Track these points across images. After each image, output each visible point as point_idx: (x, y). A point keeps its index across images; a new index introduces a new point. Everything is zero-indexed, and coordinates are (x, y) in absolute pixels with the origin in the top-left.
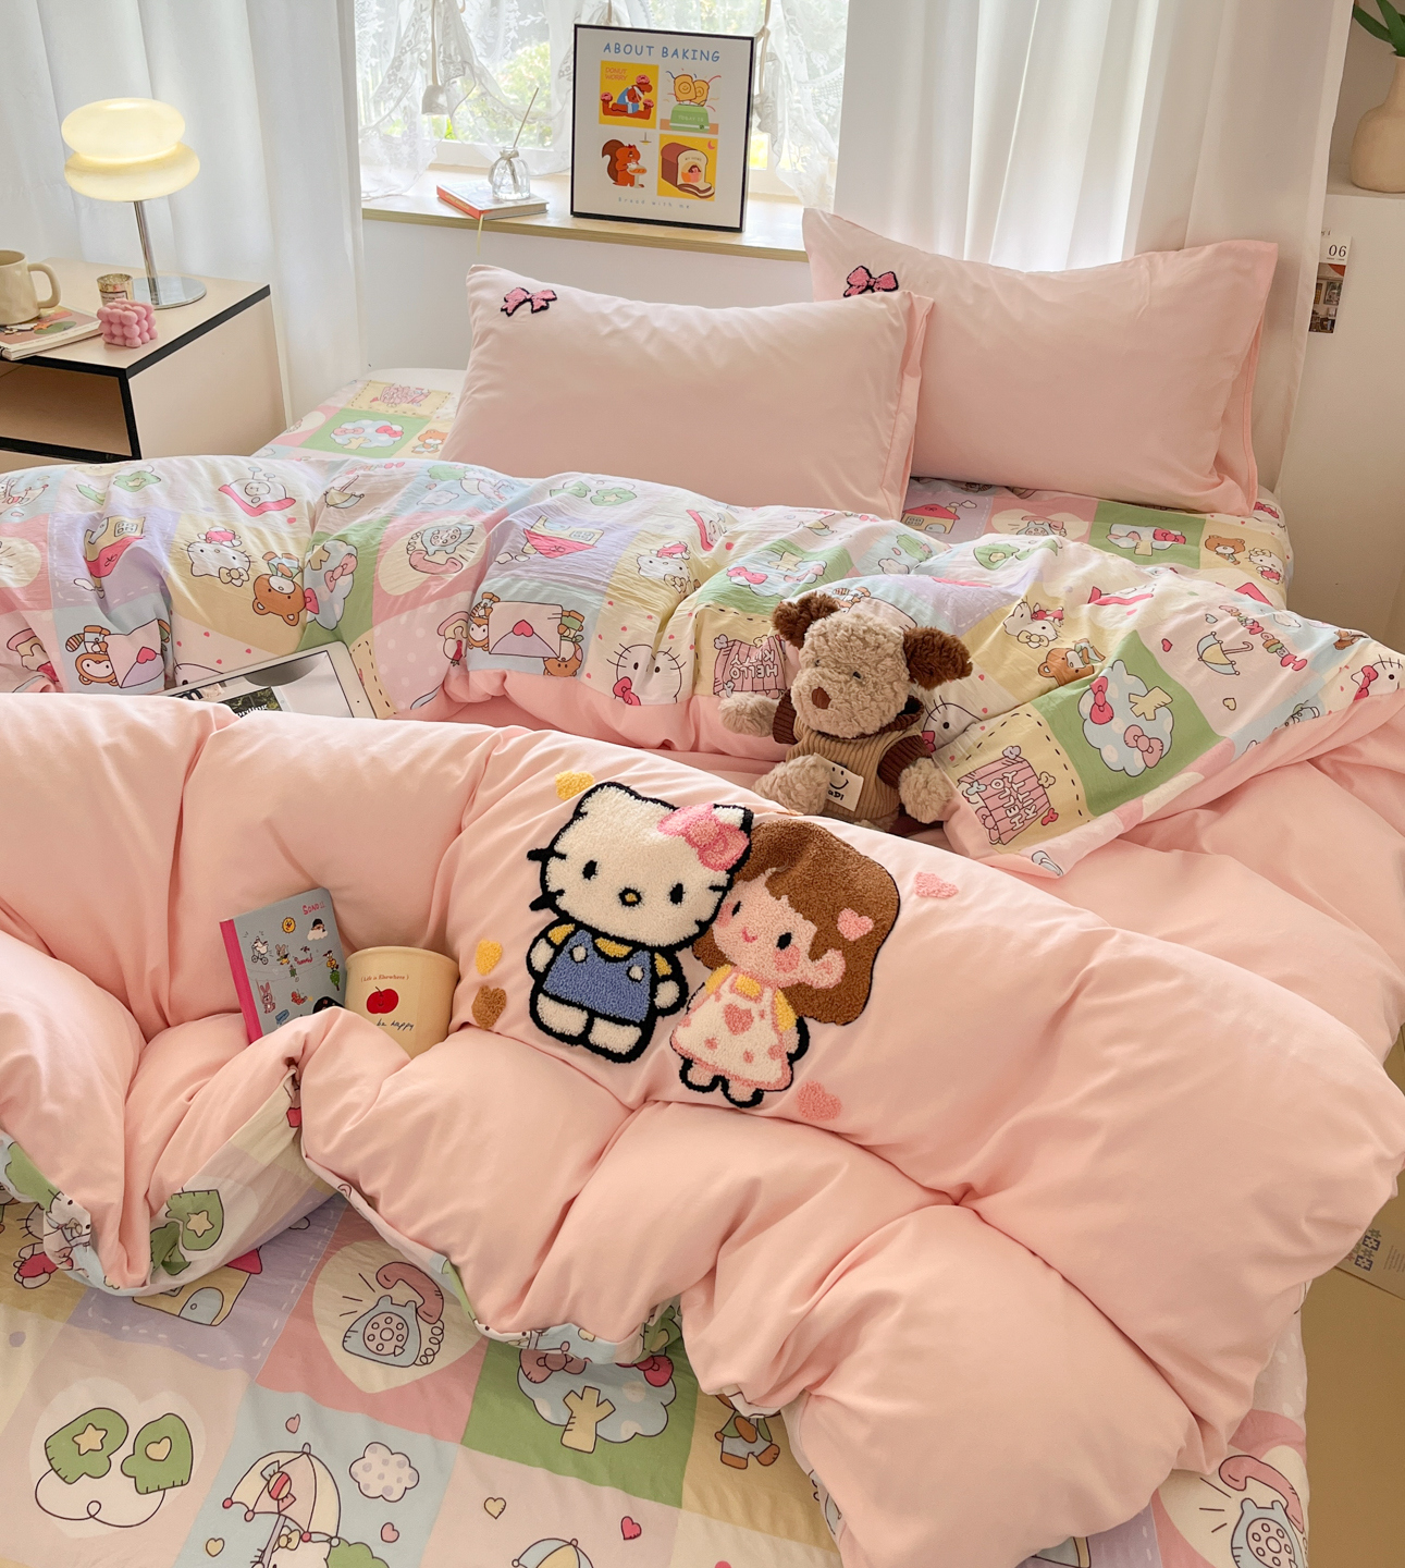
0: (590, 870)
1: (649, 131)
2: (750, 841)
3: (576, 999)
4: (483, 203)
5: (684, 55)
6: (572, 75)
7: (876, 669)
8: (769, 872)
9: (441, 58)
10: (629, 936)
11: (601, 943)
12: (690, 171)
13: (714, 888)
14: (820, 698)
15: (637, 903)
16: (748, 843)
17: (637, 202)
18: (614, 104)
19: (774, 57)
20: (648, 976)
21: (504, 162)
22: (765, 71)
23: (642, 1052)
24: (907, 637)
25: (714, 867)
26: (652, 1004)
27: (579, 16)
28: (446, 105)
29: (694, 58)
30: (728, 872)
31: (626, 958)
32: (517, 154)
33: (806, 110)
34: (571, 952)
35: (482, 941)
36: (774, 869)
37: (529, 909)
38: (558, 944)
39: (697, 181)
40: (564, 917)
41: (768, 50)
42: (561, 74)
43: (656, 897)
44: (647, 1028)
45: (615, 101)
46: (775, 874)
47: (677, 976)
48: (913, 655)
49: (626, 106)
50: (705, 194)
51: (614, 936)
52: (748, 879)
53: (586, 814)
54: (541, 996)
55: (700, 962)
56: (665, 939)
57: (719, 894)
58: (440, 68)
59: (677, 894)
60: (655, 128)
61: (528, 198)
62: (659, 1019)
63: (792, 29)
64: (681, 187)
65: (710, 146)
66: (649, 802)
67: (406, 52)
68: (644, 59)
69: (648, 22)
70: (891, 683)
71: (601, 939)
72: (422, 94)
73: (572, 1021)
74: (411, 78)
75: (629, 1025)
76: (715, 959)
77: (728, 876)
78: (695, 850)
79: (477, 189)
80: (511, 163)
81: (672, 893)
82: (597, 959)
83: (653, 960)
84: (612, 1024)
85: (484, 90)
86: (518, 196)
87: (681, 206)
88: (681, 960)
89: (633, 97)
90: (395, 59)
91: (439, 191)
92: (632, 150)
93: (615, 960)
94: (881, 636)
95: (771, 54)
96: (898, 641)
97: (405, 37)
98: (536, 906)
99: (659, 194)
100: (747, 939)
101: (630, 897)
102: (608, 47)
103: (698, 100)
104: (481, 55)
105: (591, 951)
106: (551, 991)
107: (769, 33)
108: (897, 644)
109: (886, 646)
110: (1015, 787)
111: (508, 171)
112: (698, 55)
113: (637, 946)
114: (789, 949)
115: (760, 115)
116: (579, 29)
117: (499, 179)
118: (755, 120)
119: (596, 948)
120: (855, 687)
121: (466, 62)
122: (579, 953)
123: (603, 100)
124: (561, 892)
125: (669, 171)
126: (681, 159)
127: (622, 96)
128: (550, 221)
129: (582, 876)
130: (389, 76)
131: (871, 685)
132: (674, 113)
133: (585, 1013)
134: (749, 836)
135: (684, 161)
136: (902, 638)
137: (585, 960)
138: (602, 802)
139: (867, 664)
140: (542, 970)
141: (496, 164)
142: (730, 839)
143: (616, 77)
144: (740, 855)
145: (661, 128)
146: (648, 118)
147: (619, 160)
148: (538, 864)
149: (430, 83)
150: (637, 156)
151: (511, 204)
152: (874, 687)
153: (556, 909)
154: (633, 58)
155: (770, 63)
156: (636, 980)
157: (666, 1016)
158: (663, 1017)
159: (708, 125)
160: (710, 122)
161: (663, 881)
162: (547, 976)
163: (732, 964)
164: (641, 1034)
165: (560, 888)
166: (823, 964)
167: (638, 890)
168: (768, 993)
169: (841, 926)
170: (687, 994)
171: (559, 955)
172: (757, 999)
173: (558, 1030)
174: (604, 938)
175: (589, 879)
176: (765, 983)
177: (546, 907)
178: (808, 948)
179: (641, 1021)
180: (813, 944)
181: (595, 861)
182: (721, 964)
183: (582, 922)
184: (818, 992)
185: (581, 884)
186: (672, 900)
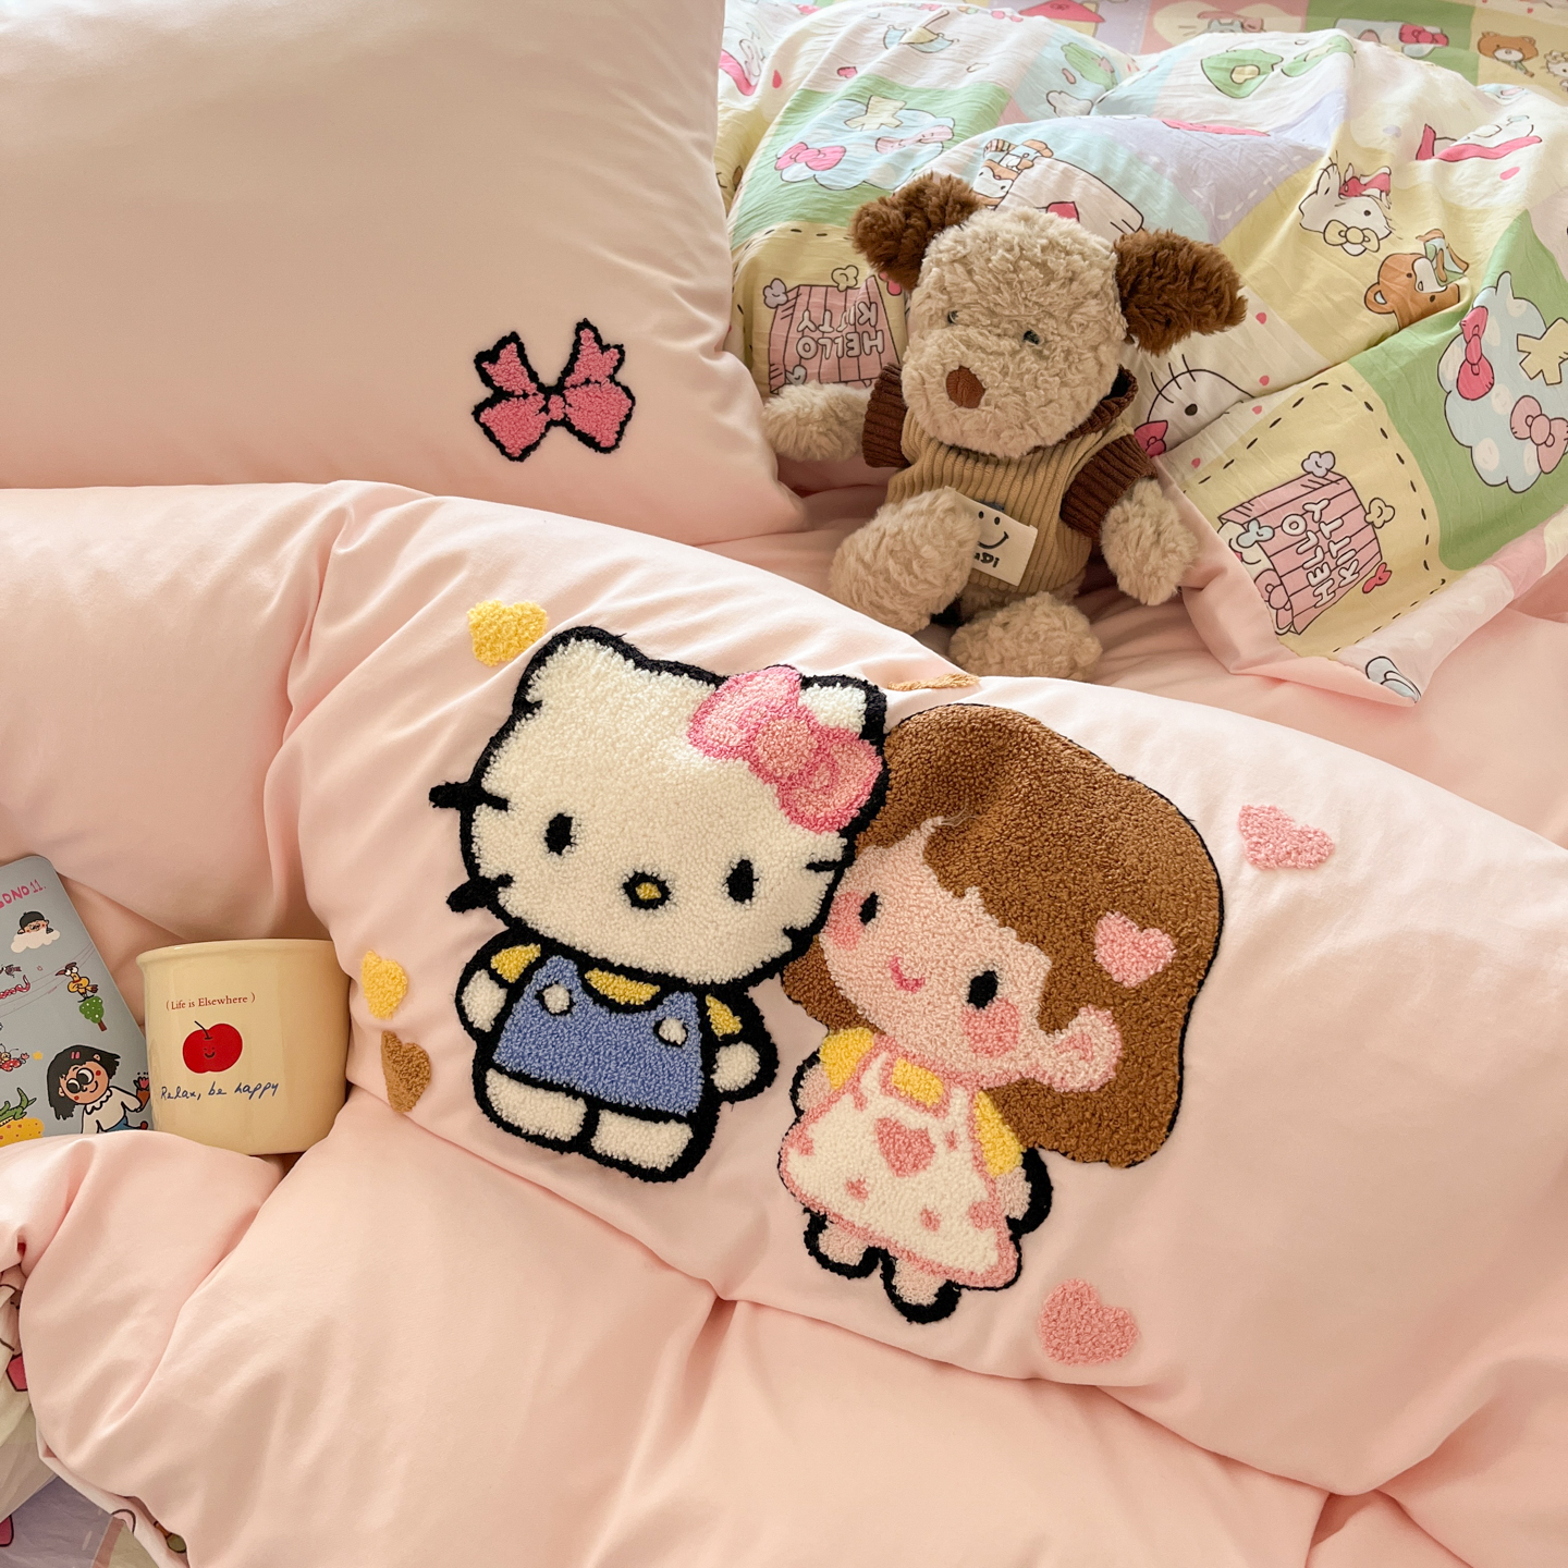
0: (559, 834)
2: (884, 764)
3: (559, 1078)
7: (1068, 322)
8: (929, 826)
10: (651, 965)
11: (598, 979)
13: (816, 867)
14: (965, 387)
15: (662, 901)
16: (880, 768)
20: (696, 1037)
24: (1123, 256)
25: (814, 825)
26: (709, 1086)
30: (844, 833)
31: (652, 1004)
34: (540, 997)
35: (368, 955)
36: (939, 820)
37: (447, 908)
38: (511, 981)
40: (518, 932)
43: (699, 889)
44: (703, 1124)
46: (940, 830)
47: (755, 1032)
48: (1134, 290)
51: (622, 966)
52: (885, 842)
53: (538, 704)
54: (492, 1074)
56: (724, 967)
57: (828, 876)
59: (741, 883)
66: (665, 674)
70: (1095, 349)
71: (596, 971)
73: (557, 1115)
75: (666, 1121)
76: (838, 1013)
77: (845, 841)
78: (771, 790)
81: (730, 881)
82: (594, 1009)
83: (702, 1010)
84: (633, 1119)
88: (758, 1003)
93: (629, 1009)
94: (1077, 257)
96: (1107, 263)
98: (461, 901)
100: (902, 982)
101: (647, 891)
105: (579, 996)
106: (510, 1065)
108: (1106, 270)
109: (1088, 275)
110: (1326, 530)
113: (668, 984)
114: (995, 1007)
119: (588, 989)
120: (1031, 362)
122: (557, 998)
124: (506, 880)
129: (544, 846)
131: (1059, 356)
133: (581, 1102)
134: (880, 752)
136: (1114, 255)
137: (569, 1010)
138: (570, 677)
139: (1051, 316)
140: (487, 1028)
142: (841, 760)
144: (866, 798)
152: (1066, 359)
153: (501, 913)
156: (674, 1044)
157: (737, 1103)
158: (732, 1103)
161: (710, 855)
162: (498, 1039)
163: (874, 1029)
164: (691, 1136)
165: (503, 871)
166: (1071, 1040)
167: (662, 877)
168: (959, 1098)
169: (1103, 955)
170: (776, 1064)
171: (517, 1001)
172: (939, 1110)
173: (533, 1130)
174: (602, 970)
175: (560, 853)
176: (952, 1078)
177: (482, 906)
178: (1036, 1006)
179: (690, 1112)
180: (1046, 997)
181: (568, 815)
182: (848, 1025)
183: (554, 940)
184: (1065, 1098)
185: (544, 865)
186: (730, 894)
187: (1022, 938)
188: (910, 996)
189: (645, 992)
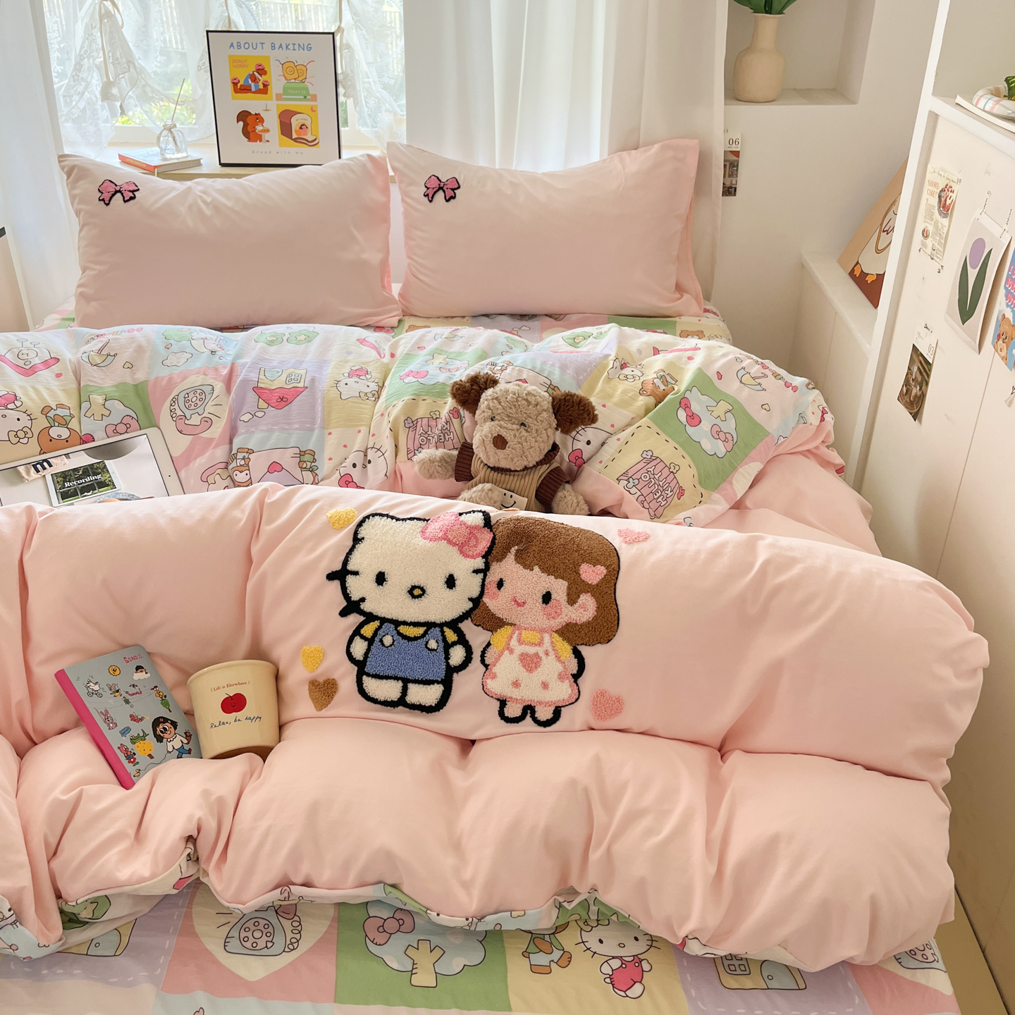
0: (381, 579)
1: (269, 102)
2: (494, 534)
3: (391, 673)
4: (155, 161)
5: (287, 47)
6: (209, 68)
7: (536, 420)
8: (513, 550)
9: (111, 60)
10: (422, 619)
11: (403, 629)
12: (301, 128)
13: (476, 572)
14: (500, 442)
15: (423, 595)
16: (492, 536)
17: (266, 153)
18: (241, 85)
19: (349, 47)
20: (442, 644)
21: (165, 132)
22: (344, 54)
23: (447, 702)
24: (554, 398)
25: (473, 556)
26: (448, 665)
27: (208, 26)
28: (118, 95)
29: (294, 50)
30: (483, 557)
31: (423, 635)
32: (175, 126)
33: (374, 82)
34: (381, 641)
35: (305, 647)
36: (517, 547)
37: (340, 617)
38: (369, 637)
39: (306, 134)
40: (370, 617)
41: (344, 42)
42: (199, 68)
43: (436, 587)
44: (447, 684)
45: (241, 83)
46: (518, 551)
47: (462, 640)
48: (558, 410)
49: (250, 86)
50: (313, 143)
51: (411, 622)
52: (499, 560)
53: (363, 538)
54: (365, 678)
55: (480, 628)
56: (448, 616)
57: (482, 575)
58: (111, 67)
59: (451, 582)
60: (272, 100)
61: (187, 156)
62: (455, 675)
63: (358, 26)
64: (295, 140)
65: (313, 111)
66: (408, 521)
67: (84, 58)
68: (259, 52)
69: (258, 28)
71: (402, 626)
72: (99, 89)
73: (391, 690)
74: (90, 78)
75: (433, 684)
76: (493, 623)
77: (484, 560)
78: (456, 548)
79: (148, 153)
80: (171, 132)
81: (446, 582)
82: (402, 641)
83: (443, 632)
84: (421, 686)
85: (144, 83)
86: (179, 155)
87: (297, 153)
89: (255, 80)
90: (75, 65)
91: (121, 157)
92: (258, 116)
93: (416, 639)
94: (538, 397)
95: (347, 44)
96: (548, 401)
97: (82, 47)
98: (344, 613)
99: (281, 145)
100: (519, 605)
101: (417, 592)
102: (232, 45)
103: (300, 79)
104: (139, 58)
105: (396, 637)
106: (372, 672)
107: (343, 30)
108: (548, 403)
109: (542, 404)
110: (657, 477)
111: (171, 139)
112: (296, 47)
113: (429, 625)
114: (552, 602)
115: (344, 87)
116: (209, 34)
117: (163, 147)
118: (341, 90)
119: (399, 634)
120: (523, 433)
121: (130, 61)
122: (388, 640)
123: (233, 83)
124: (363, 600)
125: (286, 129)
126: (293, 120)
127: (246, 80)
128: (204, 170)
129: (376, 584)
130: (73, 77)
131: (534, 431)
132: (285, 89)
133: (400, 682)
134: (491, 531)
135: (295, 122)
136: (551, 398)
137: (393, 644)
138: (373, 528)
139: (530, 417)
140: (361, 659)
141: (161, 134)
142: (478, 535)
143: (241, 66)
144: (489, 544)
145: (277, 100)
146: (266, 93)
147: (249, 124)
148: (336, 584)
149: (105, 80)
150: (262, 121)
151: (176, 161)
152: (536, 433)
153: (362, 613)
154: (251, 52)
155: (347, 51)
156: (434, 650)
157: (460, 673)
158: (457, 673)
159: (309, 95)
160: (311, 92)
161: (438, 575)
162: (366, 662)
163: (511, 624)
164: (443, 688)
165: (361, 597)
166: (580, 605)
167: (422, 586)
168: (547, 637)
169: (583, 576)
170: (472, 653)
171: (372, 645)
172: (540, 644)
173: (382, 699)
174: (404, 625)
175: (382, 585)
176: (542, 631)
177: (353, 613)
178: (566, 598)
179: (442, 679)
180: (568, 595)
181: (383, 571)
182: (500, 627)
183: (384, 618)
184: (582, 625)
185: (377, 591)
186: (448, 587)
187: (556, 578)
188: (523, 608)
189: (421, 630)
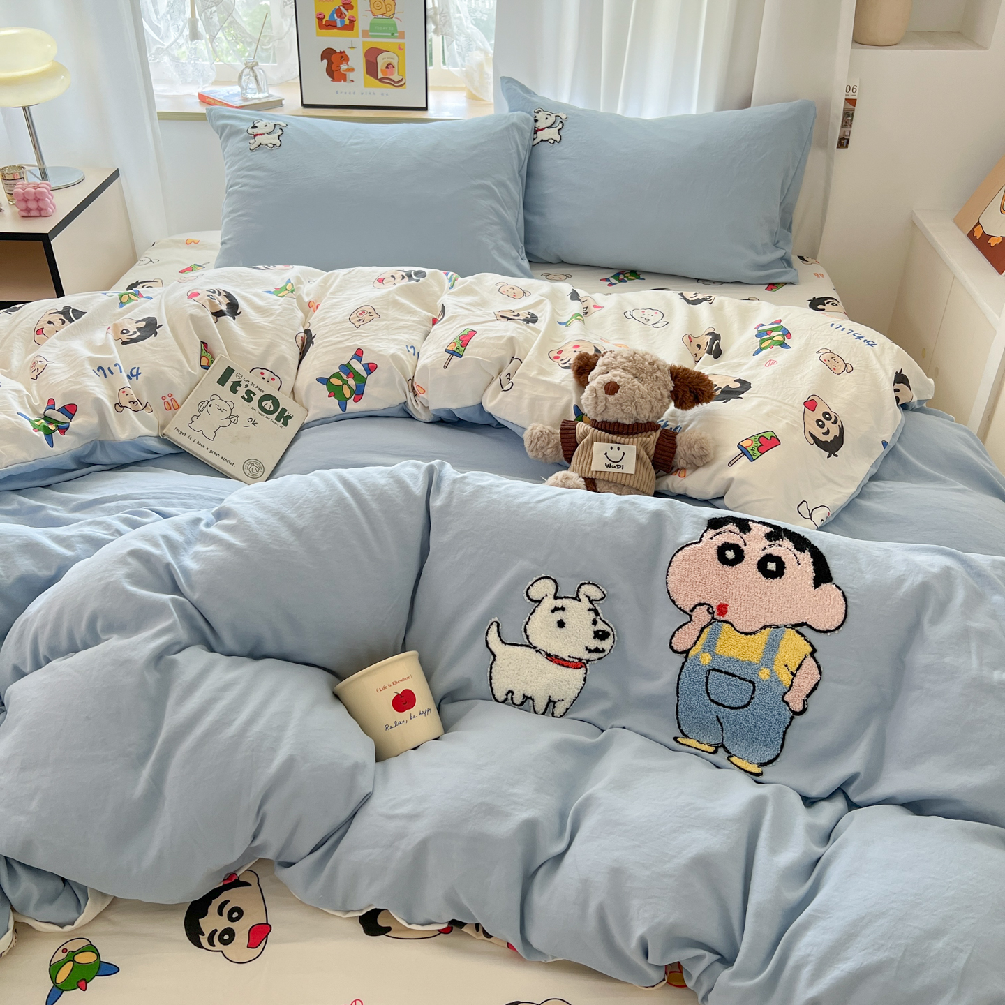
1: (354, 39)
4: (237, 101)
6: (293, 4)
12: (387, 67)
17: (350, 93)
18: (326, 21)
21: (247, 71)
32: (257, 64)
33: (466, 17)
39: (392, 74)
45: (327, 18)
49: (335, 22)
50: (399, 84)
60: (358, 37)
61: (269, 97)
64: (381, 80)
65: (400, 49)
79: (228, 93)
80: (253, 71)
86: (261, 95)
87: (382, 94)
89: (341, 15)
91: (200, 96)
92: (343, 54)
99: (365, 87)
103: (389, 14)
111: (253, 79)
115: (435, 23)
117: (244, 85)
118: (431, 27)
123: (318, 18)
125: (371, 69)
126: (379, 59)
127: (332, 15)
132: (372, 25)
135: (382, 61)
141: (242, 72)
145: (363, 37)
146: (353, 30)
147: (334, 62)
150: (347, 59)
151: (257, 102)
159: (397, 32)
160: (398, 30)
